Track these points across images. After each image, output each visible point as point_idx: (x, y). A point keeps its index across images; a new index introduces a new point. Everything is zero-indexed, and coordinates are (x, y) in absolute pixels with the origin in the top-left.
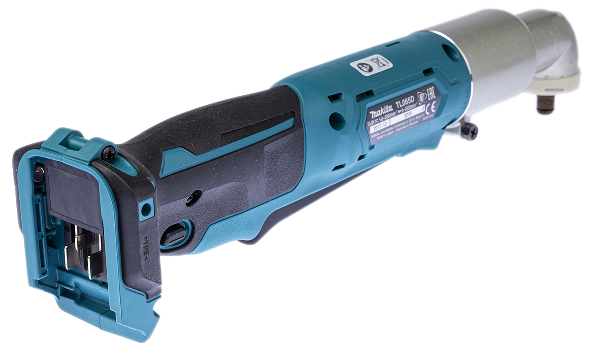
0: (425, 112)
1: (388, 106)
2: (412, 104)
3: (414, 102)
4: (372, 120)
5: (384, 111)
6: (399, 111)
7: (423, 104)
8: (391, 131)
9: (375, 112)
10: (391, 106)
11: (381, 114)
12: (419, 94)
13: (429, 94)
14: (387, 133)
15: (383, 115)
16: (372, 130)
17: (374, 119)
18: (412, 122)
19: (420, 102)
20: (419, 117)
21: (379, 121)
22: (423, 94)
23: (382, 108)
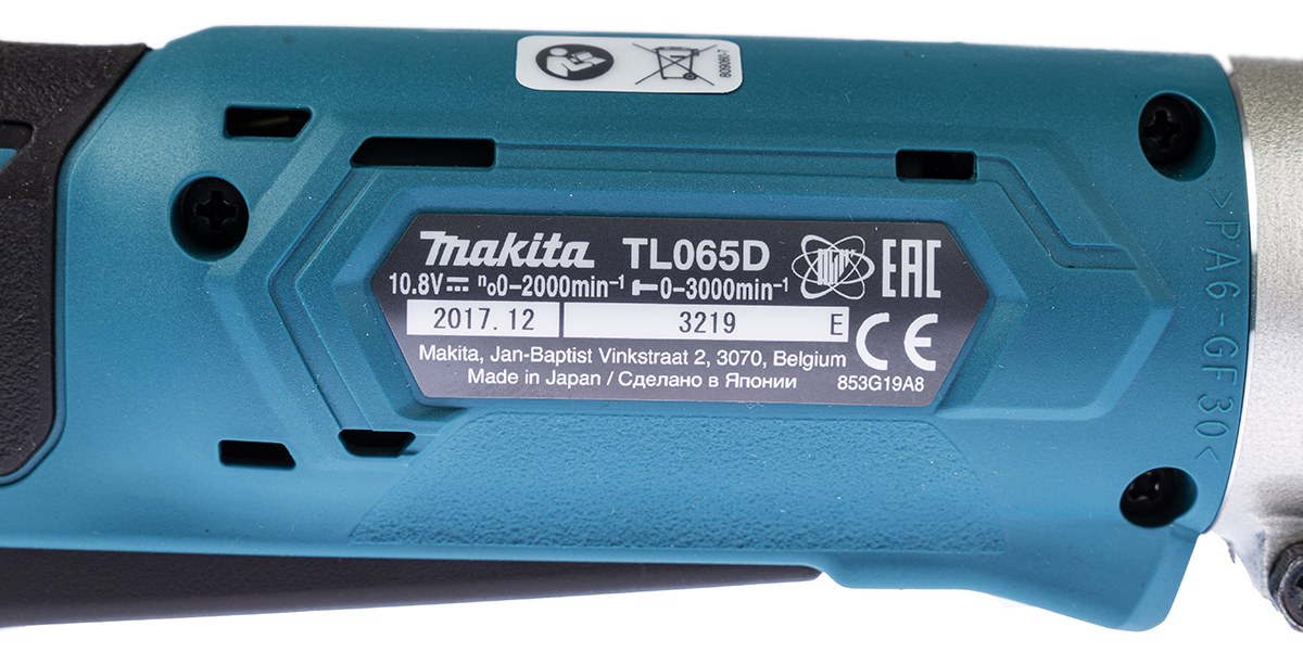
0: (849, 348)
1: (565, 240)
2: (740, 275)
3: (764, 276)
4: (429, 270)
5: (523, 253)
6: (637, 287)
7: (831, 300)
8: (566, 368)
9: (453, 241)
10: (582, 247)
11: (501, 262)
12: (812, 246)
13: (888, 268)
14: (545, 369)
15: (515, 274)
16: (421, 318)
17: (436, 269)
18: (746, 370)
19: (812, 288)
20: (810, 362)
21: (477, 293)
22: (845, 254)
23: (512, 236)
